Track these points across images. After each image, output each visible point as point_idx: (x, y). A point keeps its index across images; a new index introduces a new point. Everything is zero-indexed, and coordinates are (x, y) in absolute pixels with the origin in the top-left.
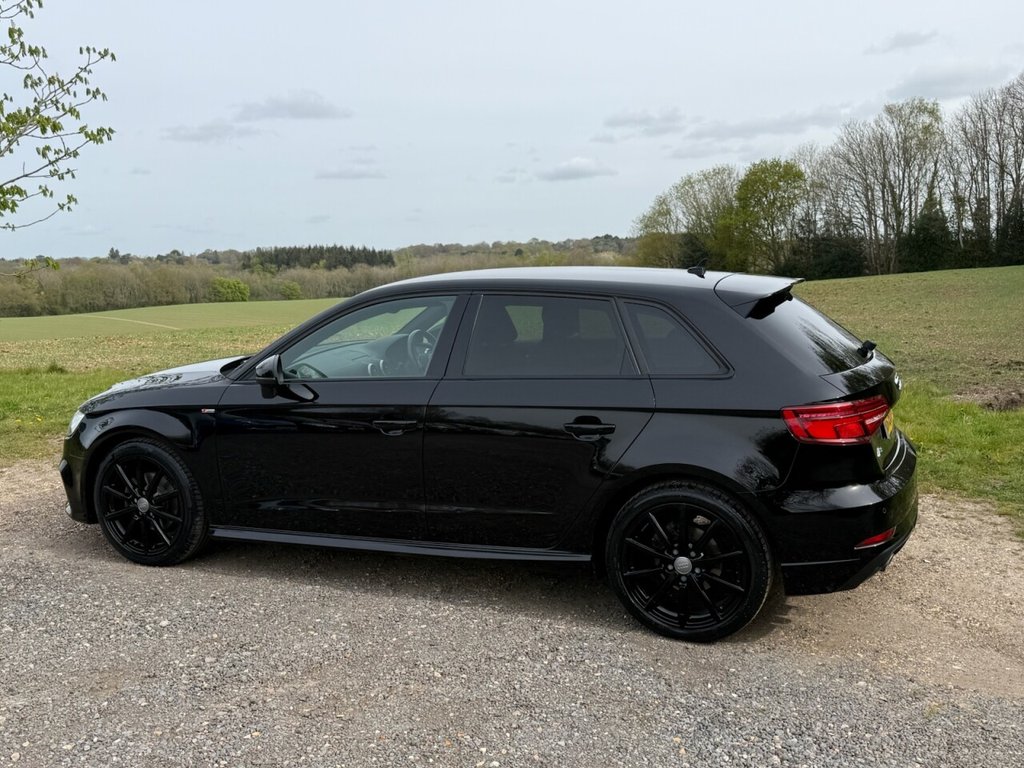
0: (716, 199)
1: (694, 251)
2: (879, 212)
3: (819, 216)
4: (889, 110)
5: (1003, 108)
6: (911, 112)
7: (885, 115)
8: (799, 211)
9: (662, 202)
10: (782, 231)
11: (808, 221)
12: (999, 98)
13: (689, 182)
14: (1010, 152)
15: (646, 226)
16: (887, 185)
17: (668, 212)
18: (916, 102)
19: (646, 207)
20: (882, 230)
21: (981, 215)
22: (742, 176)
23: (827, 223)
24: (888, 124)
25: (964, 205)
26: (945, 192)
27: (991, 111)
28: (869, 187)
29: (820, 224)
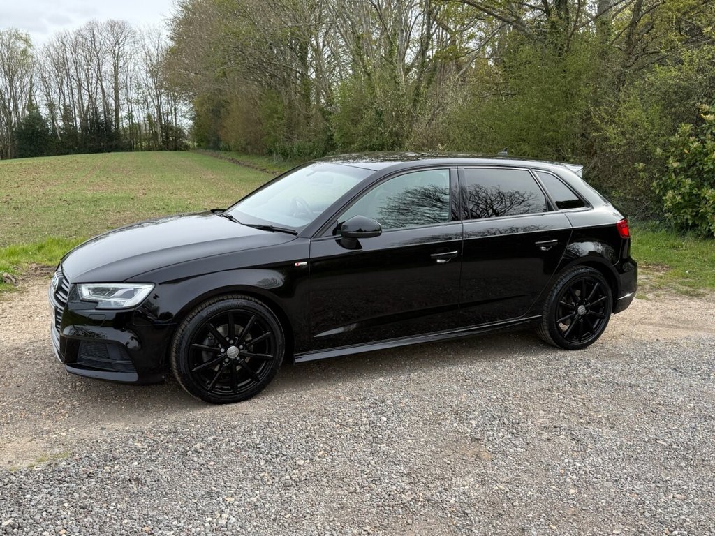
5: (76, 44)
6: (11, 38)
12: (73, 37)
18: (13, 32)
21: (67, 116)
25: (55, 110)
26: (40, 99)
27: (67, 46)
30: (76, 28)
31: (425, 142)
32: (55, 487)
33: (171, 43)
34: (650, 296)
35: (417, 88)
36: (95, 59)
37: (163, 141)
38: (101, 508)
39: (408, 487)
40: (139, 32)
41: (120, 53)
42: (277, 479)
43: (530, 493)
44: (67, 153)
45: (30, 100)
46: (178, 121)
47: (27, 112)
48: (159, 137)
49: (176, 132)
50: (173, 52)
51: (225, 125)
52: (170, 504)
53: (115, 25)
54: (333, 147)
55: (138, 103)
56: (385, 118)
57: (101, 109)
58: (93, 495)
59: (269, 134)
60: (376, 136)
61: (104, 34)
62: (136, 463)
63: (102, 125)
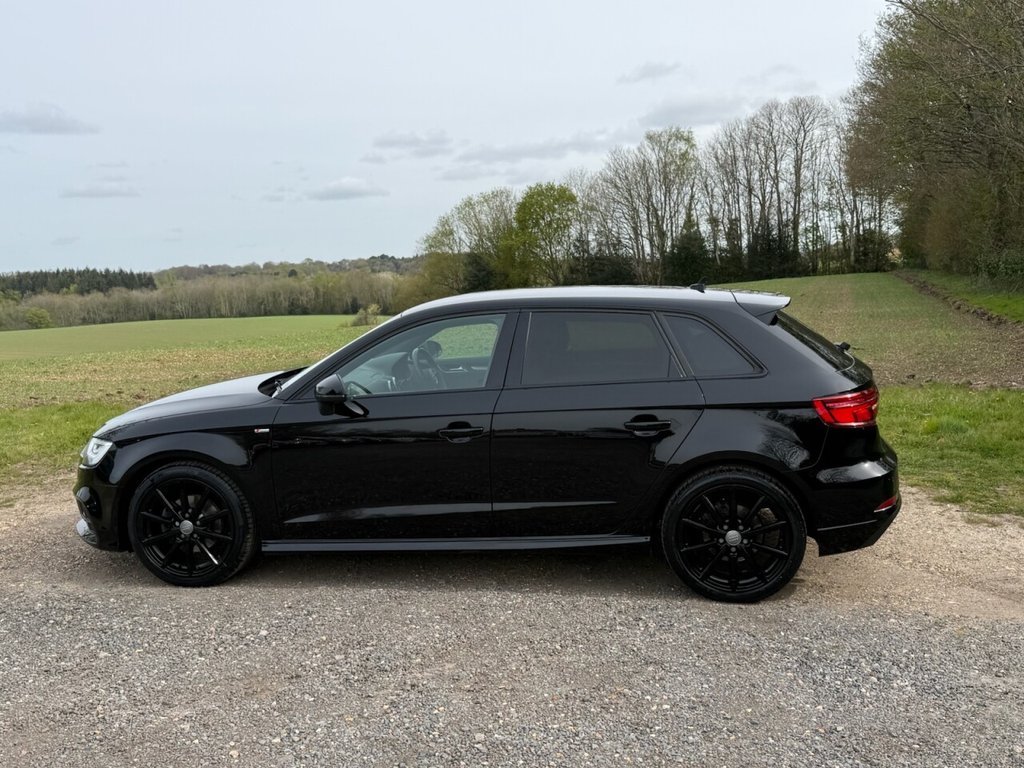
0: (496, 220)
1: (479, 271)
2: (644, 233)
3: (591, 237)
4: (650, 138)
5: (749, 137)
6: (669, 140)
7: (646, 142)
8: (574, 232)
9: (445, 222)
10: (559, 253)
11: (582, 241)
12: (745, 128)
13: (469, 204)
14: (756, 176)
15: (431, 246)
16: (652, 210)
17: (451, 233)
18: (673, 130)
19: (430, 228)
20: (648, 249)
21: (733, 235)
22: (520, 199)
23: (600, 244)
24: (649, 151)
25: (717, 226)
26: (701, 214)
27: (738, 139)
28: (635, 210)
29: (593, 244)
30: (750, 115)
36: (772, 154)
37: (858, 260)
40: (832, 110)
41: (806, 141)
44: (727, 282)
45: (689, 216)
46: (883, 228)
47: (685, 231)
48: (852, 253)
49: (880, 242)
53: (800, 104)
55: (828, 206)
57: (774, 221)
61: (785, 118)
63: (774, 240)
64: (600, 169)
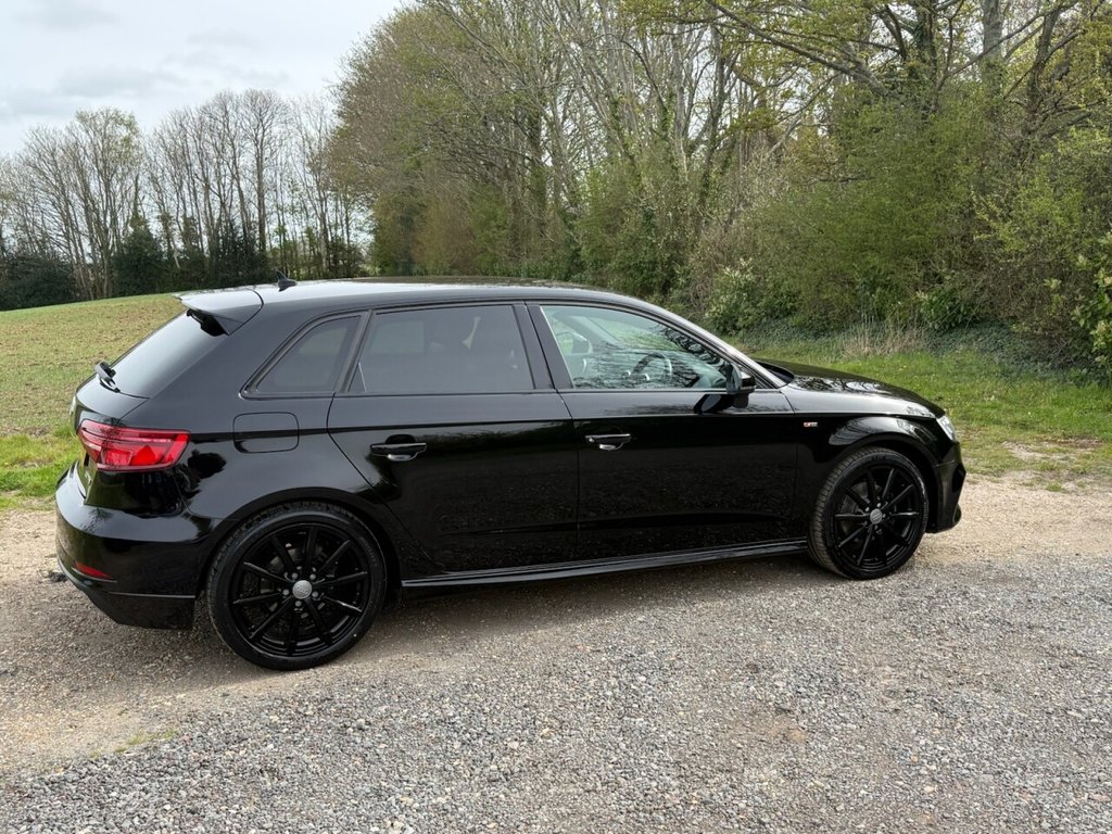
4: (82, 118)
6: (107, 123)
7: (78, 123)
12: (196, 117)
16: (86, 196)
18: (111, 113)
20: (88, 250)
21: (189, 234)
23: (21, 241)
24: (84, 133)
25: (171, 224)
26: (150, 210)
27: (188, 130)
28: (68, 202)
29: (13, 241)
30: (201, 104)
31: (720, 255)
32: (153, 781)
33: (339, 122)
34: (1070, 486)
35: (706, 175)
36: (229, 149)
37: (330, 267)
38: (218, 813)
39: (675, 783)
40: (292, 107)
41: (265, 138)
42: (478, 771)
43: (863, 792)
45: (136, 212)
46: (351, 235)
47: (131, 230)
48: (324, 260)
49: (349, 252)
50: (342, 134)
51: (420, 239)
52: (319, 807)
53: (257, 97)
54: (581, 267)
55: (293, 210)
56: (657, 221)
57: (238, 222)
58: (207, 793)
59: (484, 250)
60: (645, 248)
61: (241, 110)
62: (271, 746)
63: (241, 244)
64: (19, 150)
